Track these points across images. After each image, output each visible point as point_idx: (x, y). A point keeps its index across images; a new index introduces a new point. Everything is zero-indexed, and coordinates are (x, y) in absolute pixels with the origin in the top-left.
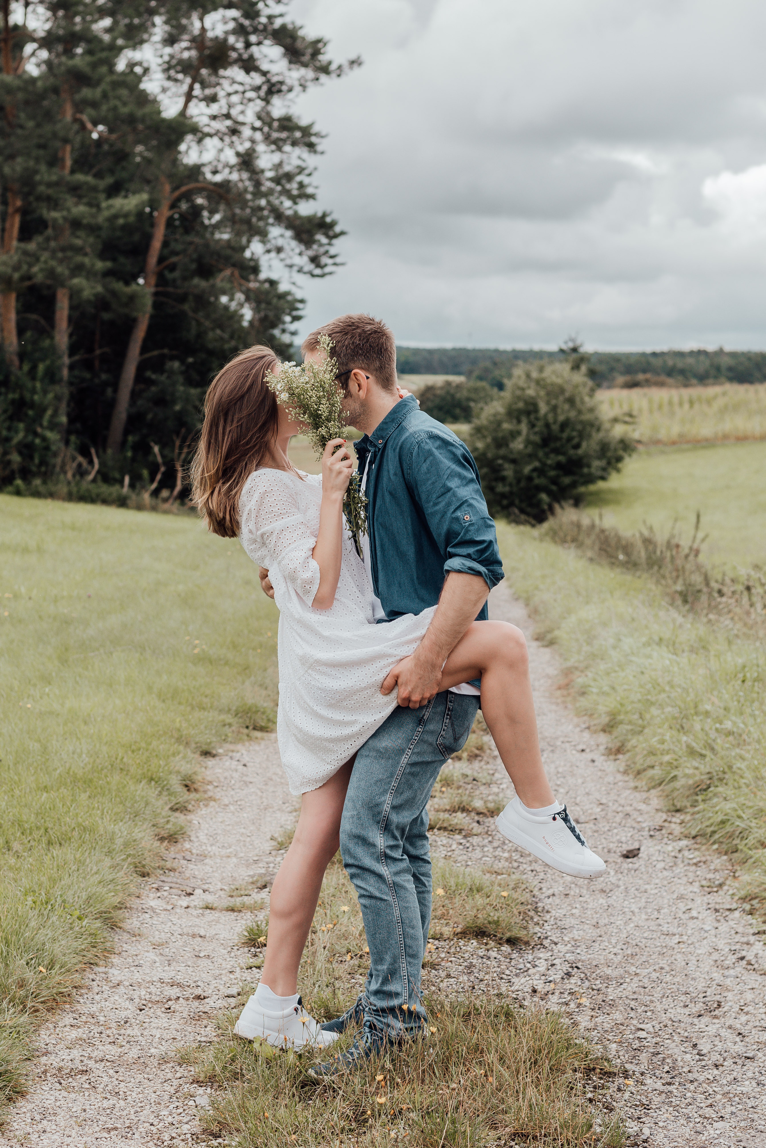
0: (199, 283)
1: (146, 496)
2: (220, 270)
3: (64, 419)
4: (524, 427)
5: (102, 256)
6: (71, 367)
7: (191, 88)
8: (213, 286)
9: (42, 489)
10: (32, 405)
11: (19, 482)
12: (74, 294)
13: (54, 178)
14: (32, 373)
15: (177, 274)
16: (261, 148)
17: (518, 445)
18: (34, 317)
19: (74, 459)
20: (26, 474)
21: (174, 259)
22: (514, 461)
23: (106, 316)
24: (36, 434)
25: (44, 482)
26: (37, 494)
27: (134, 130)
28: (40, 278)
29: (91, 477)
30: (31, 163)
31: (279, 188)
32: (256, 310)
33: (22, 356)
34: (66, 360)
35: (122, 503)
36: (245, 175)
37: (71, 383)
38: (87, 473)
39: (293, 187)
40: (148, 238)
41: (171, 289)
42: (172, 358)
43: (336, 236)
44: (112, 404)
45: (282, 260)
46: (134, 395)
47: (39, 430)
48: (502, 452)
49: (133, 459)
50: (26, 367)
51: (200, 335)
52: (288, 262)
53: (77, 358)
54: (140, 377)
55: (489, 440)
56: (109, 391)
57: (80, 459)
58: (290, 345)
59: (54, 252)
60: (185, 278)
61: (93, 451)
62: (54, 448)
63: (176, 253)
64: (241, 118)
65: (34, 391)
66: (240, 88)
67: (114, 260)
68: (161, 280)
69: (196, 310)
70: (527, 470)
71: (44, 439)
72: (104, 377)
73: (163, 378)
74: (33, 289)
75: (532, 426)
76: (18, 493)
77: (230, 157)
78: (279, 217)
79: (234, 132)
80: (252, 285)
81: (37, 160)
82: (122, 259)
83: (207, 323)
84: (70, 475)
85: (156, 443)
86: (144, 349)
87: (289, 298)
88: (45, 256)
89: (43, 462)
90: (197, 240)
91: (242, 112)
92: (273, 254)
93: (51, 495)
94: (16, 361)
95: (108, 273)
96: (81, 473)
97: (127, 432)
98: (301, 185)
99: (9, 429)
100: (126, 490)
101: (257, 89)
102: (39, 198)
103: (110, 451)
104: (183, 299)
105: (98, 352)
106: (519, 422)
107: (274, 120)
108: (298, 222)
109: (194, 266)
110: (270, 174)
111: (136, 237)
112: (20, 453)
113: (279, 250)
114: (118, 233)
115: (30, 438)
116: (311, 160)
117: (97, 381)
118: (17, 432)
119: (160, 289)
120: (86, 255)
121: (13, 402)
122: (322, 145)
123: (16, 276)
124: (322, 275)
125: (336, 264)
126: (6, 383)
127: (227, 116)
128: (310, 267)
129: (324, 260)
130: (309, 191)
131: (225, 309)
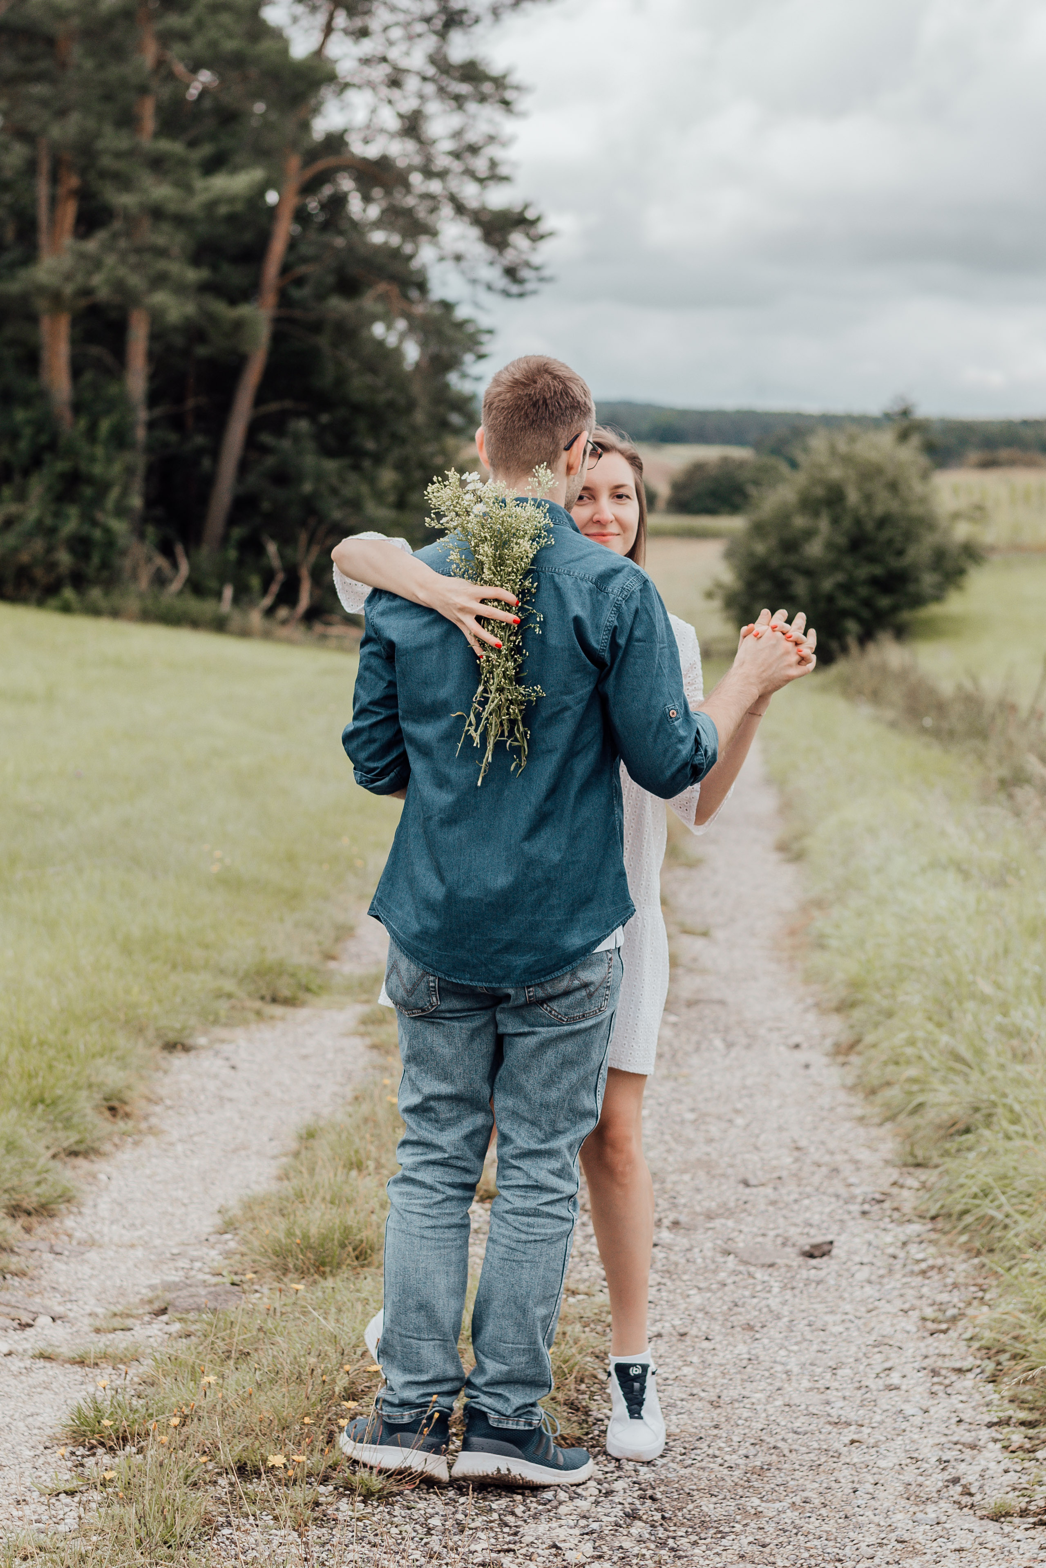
0: (338, 305)
1: (255, 618)
2: (370, 285)
3: (136, 502)
4: (824, 524)
5: (196, 261)
6: (151, 425)
7: (331, 18)
8: (360, 310)
9: (103, 603)
10: (90, 480)
11: (68, 593)
12: (156, 317)
13: (123, 145)
14: (91, 433)
15: (306, 290)
16: (433, 107)
17: (815, 549)
18: (95, 350)
19: (149, 560)
20: (79, 581)
21: (303, 269)
22: (808, 573)
23: (202, 351)
24: (94, 523)
25: (107, 593)
26: (95, 611)
27: (244, 78)
28: (104, 294)
29: (175, 586)
30: (91, 124)
31: (456, 166)
32: (423, 345)
33: (77, 407)
34: (142, 415)
35: (219, 625)
36: (410, 146)
37: (149, 449)
38: (171, 581)
39: (480, 165)
40: (264, 238)
41: (297, 313)
42: (298, 414)
43: (542, 237)
44: (209, 481)
45: (463, 273)
46: (244, 467)
47: (100, 516)
48: (793, 559)
49: (240, 562)
50: (83, 423)
51: (341, 381)
52: (472, 275)
53: (158, 411)
54: (251, 442)
55: (773, 541)
56: (206, 463)
57: (161, 561)
58: (472, 398)
59: (124, 254)
60: (321, 297)
61: (179, 549)
62: (122, 542)
63: (304, 260)
64: (404, 63)
65: (92, 459)
66: (401, 17)
67: (215, 268)
68: (284, 299)
69: (335, 345)
70: (827, 584)
71: (107, 531)
72: (200, 440)
73: (286, 444)
74: (94, 310)
75: (835, 521)
76: (66, 609)
77: (389, 119)
78: (460, 209)
79: (395, 83)
80: (419, 309)
81: (99, 117)
82: (226, 268)
83: (352, 365)
84: (144, 583)
85: (273, 537)
86: (259, 400)
87: (470, 329)
88: (110, 260)
89: (105, 565)
90: (339, 242)
91: (407, 54)
92: (449, 265)
93: (115, 614)
94: (67, 415)
95: (205, 288)
96: (160, 580)
97: (232, 520)
98: (493, 164)
99: (57, 515)
100: (226, 605)
101: (428, 20)
102: (104, 174)
103: (203, 550)
104: (317, 327)
105: (191, 403)
106: (816, 514)
107: (450, 66)
108: (485, 218)
109: (330, 279)
110: (447, 145)
111: (248, 237)
112: (72, 550)
113: (458, 258)
114: (220, 227)
115: (86, 529)
116: (508, 126)
117: (188, 446)
118: (67, 517)
119: (283, 313)
120: (172, 260)
121: (63, 476)
122: (522, 103)
123: (69, 289)
124: (521, 295)
125: (542, 280)
126: (52, 446)
127: (384, 59)
128: (502, 282)
129: (525, 273)
130: (503, 170)
131: (381, 344)
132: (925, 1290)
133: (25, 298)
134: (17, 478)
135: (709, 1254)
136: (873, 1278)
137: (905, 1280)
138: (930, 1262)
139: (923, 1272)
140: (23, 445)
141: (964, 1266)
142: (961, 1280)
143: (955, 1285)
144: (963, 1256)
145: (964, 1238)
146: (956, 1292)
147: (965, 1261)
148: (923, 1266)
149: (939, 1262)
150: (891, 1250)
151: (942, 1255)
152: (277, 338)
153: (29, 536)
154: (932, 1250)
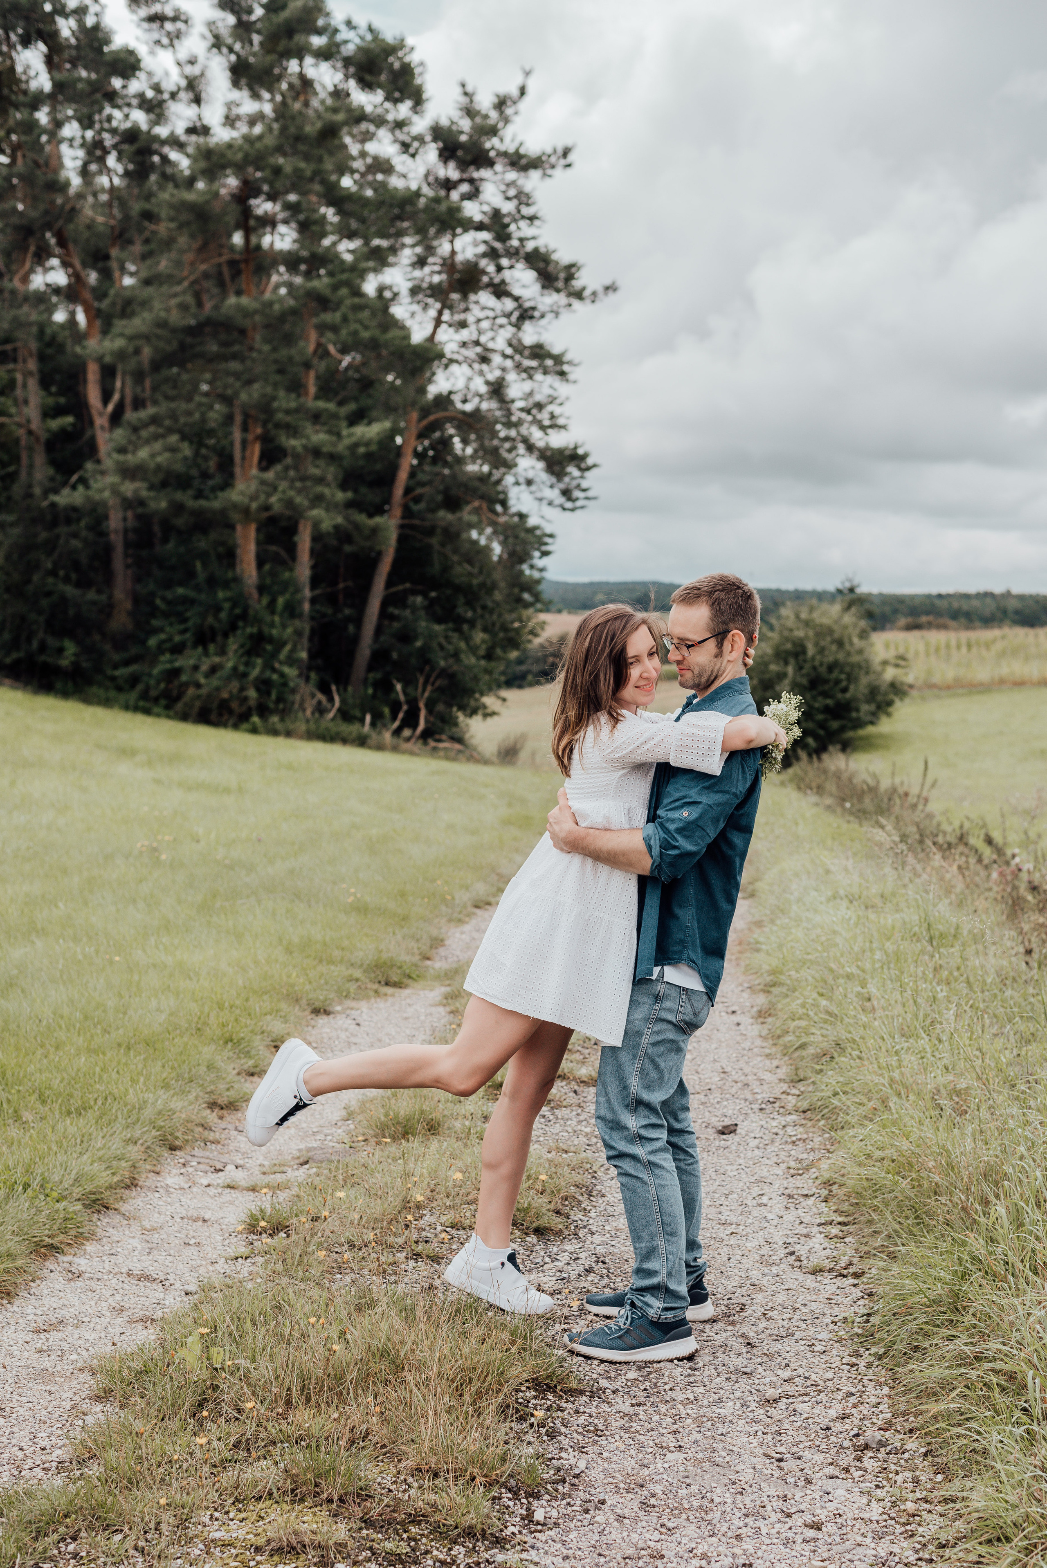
0: (445, 516)
1: (387, 736)
2: (468, 503)
3: (304, 655)
5: (343, 486)
6: (313, 601)
7: (440, 313)
8: (460, 519)
9: (280, 727)
10: (271, 640)
11: (255, 719)
12: (316, 524)
13: (293, 405)
14: (271, 607)
15: (422, 506)
16: (511, 377)
18: (273, 548)
19: (313, 696)
20: (263, 711)
21: (419, 491)
23: (349, 549)
24: (273, 670)
25: (283, 719)
26: (274, 732)
27: (379, 356)
28: (278, 509)
29: (331, 715)
30: (269, 389)
31: (530, 418)
32: (505, 544)
33: (261, 589)
34: (307, 593)
35: (362, 742)
36: (495, 404)
37: (312, 618)
38: (327, 710)
39: (544, 417)
40: (394, 468)
41: (416, 522)
42: (415, 593)
43: (589, 468)
44: (355, 642)
45: (532, 493)
46: (379, 631)
47: (277, 665)
49: (376, 697)
50: (265, 601)
51: (446, 569)
52: (539, 495)
53: (319, 591)
54: (384, 613)
56: (352, 627)
57: (320, 696)
58: (539, 582)
59: (292, 481)
60: (433, 511)
61: (334, 688)
62: (292, 684)
63: (421, 485)
64: (491, 345)
65: (272, 625)
66: (491, 314)
67: (356, 490)
68: (407, 513)
69: (443, 544)
71: (282, 675)
72: (347, 611)
73: (407, 613)
74: (272, 520)
75: (800, 668)
76: (254, 730)
77: (480, 385)
78: (531, 448)
79: (484, 359)
80: (502, 519)
81: (275, 385)
82: (364, 490)
83: (455, 558)
84: (309, 713)
85: (399, 681)
86: (389, 583)
87: (539, 532)
88: (283, 485)
89: (281, 699)
90: (447, 470)
91: (493, 339)
92: (523, 487)
93: (288, 734)
94: (255, 594)
95: (350, 505)
96: (321, 710)
97: (371, 668)
98: (552, 416)
99: (247, 664)
100: (367, 728)
101: (509, 315)
102: (279, 425)
103: (350, 689)
104: (431, 531)
105: (341, 586)
106: (787, 663)
107: (525, 347)
108: (549, 453)
109: (439, 498)
110: (521, 404)
111: (382, 467)
112: (257, 689)
113: (530, 482)
114: (361, 463)
115: (267, 673)
116: (563, 389)
117: (340, 616)
118: (254, 667)
119: (406, 521)
120: (328, 485)
121: (251, 636)
122: (574, 373)
123: (254, 506)
124: (571, 510)
125: (587, 498)
126: (244, 616)
127: (477, 343)
128: (561, 500)
129: (577, 494)
130: (561, 421)
131: (476, 542)
133: (223, 512)
134: (219, 639)
138: (799, 1136)
140: (223, 615)
150: (775, 1130)
152: (402, 540)
153: (229, 679)
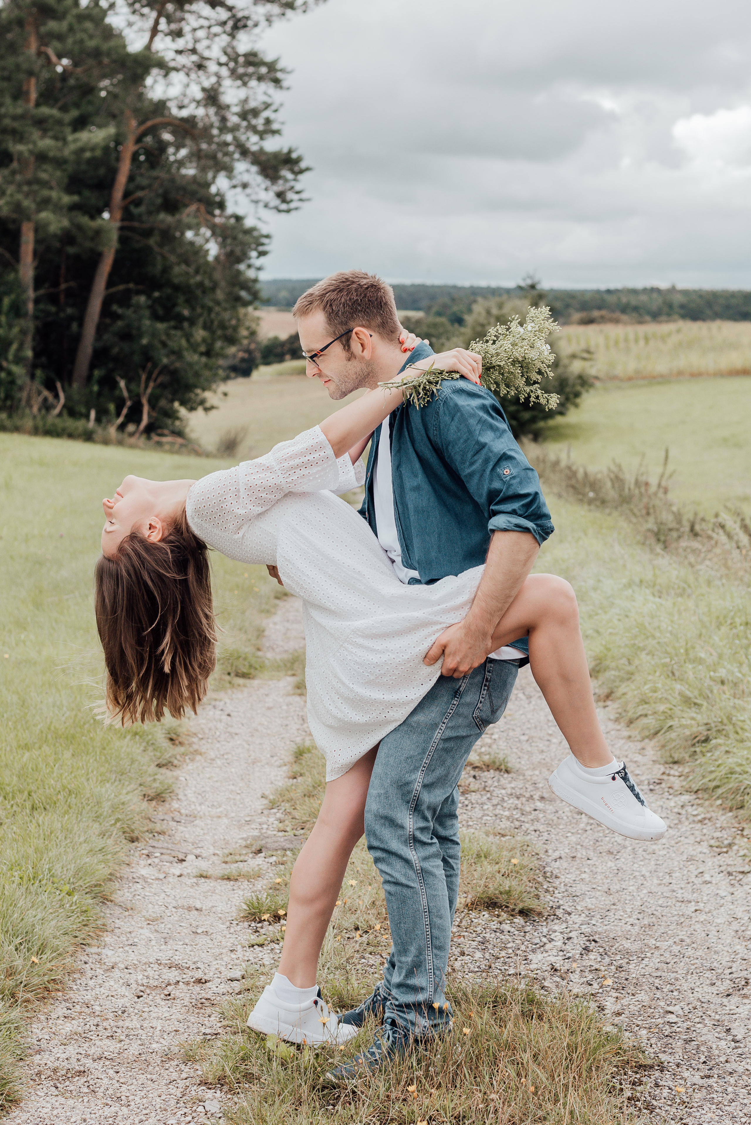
0: (165, 218)
1: (112, 431)
2: (187, 206)
3: (29, 353)
5: (69, 190)
6: (36, 301)
7: (157, 23)
8: (179, 221)
12: (40, 228)
15: (142, 209)
16: (227, 83)
19: (39, 393)
21: (140, 194)
23: (71, 250)
27: (100, 64)
29: (57, 411)
31: (245, 123)
32: (222, 245)
34: (31, 293)
36: (211, 111)
37: (36, 317)
38: (53, 407)
39: (259, 122)
40: (113, 172)
41: (136, 224)
42: (139, 293)
43: (302, 172)
44: (77, 339)
45: (248, 196)
46: (100, 329)
49: (100, 394)
51: (166, 270)
52: (254, 197)
53: (42, 291)
54: (105, 311)
56: (75, 326)
57: (46, 393)
58: (256, 282)
60: (153, 213)
61: (58, 385)
63: (142, 188)
64: (207, 54)
66: (206, 23)
67: (80, 194)
68: (127, 215)
69: (161, 245)
73: (129, 312)
77: (196, 92)
78: (245, 152)
79: (200, 67)
80: (219, 220)
82: (88, 193)
83: (173, 258)
84: (35, 409)
85: (122, 377)
86: (109, 284)
87: (255, 233)
90: (163, 175)
91: (208, 47)
92: (239, 190)
95: (74, 207)
96: (47, 406)
97: (92, 366)
98: (267, 121)
100: (92, 424)
101: (223, 24)
103: (75, 385)
104: (148, 233)
105: (63, 286)
107: (239, 55)
108: (263, 158)
109: (159, 201)
110: (235, 109)
111: (102, 172)
113: (245, 186)
114: (84, 167)
117: (62, 315)
119: (126, 224)
120: (52, 188)
122: (287, 81)
124: (288, 211)
125: (300, 200)
128: (276, 202)
129: (290, 196)
130: (275, 126)
131: (191, 244)
132: (705, 831)
135: (569, 814)
136: (672, 825)
137: (691, 826)
138: (703, 816)
139: (700, 821)
141: (724, 817)
142: (724, 825)
143: (722, 829)
144: (721, 812)
145: (719, 802)
146: (723, 831)
147: (723, 815)
148: (699, 818)
149: (708, 816)
150: (676, 810)
151: (708, 812)
152: (123, 240)
154: (700, 809)
